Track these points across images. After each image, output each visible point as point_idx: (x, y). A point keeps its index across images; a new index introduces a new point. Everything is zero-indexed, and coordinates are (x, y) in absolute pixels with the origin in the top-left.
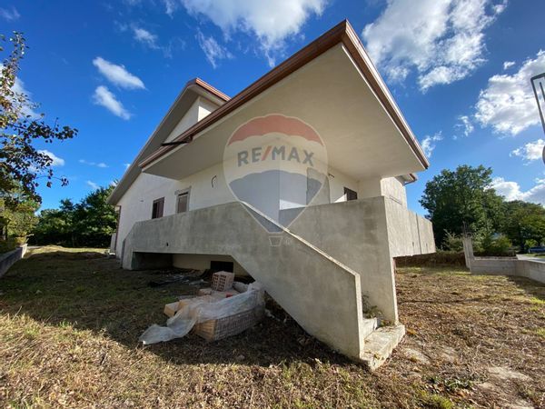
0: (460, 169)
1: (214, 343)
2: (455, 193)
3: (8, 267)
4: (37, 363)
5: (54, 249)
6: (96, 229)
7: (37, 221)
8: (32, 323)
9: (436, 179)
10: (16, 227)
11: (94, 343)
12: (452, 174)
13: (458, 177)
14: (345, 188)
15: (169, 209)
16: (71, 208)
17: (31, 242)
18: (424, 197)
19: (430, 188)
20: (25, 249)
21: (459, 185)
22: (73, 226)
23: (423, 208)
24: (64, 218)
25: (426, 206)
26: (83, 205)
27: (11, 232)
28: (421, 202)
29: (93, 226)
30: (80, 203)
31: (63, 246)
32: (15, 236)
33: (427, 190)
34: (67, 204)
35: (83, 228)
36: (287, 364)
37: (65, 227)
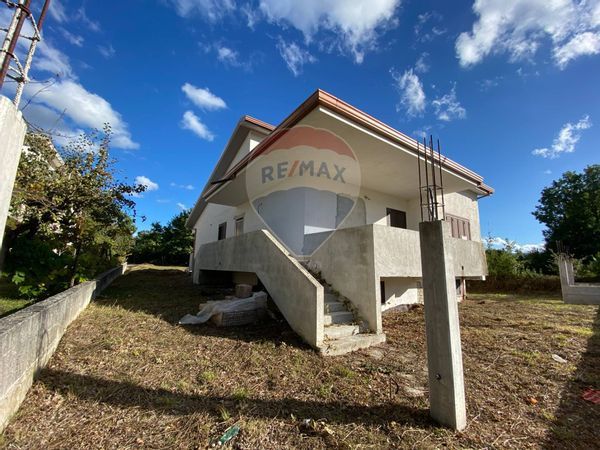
0: (589, 171)
1: (221, 328)
2: (582, 202)
3: (112, 280)
4: (122, 327)
5: (147, 266)
6: (180, 249)
7: (134, 243)
8: (123, 310)
9: (555, 184)
10: (117, 248)
11: (154, 321)
12: (577, 178)
13: (587, 181)
14: (387, 209)
15: (230, 232)
16: (160, 231)
17: (130, 261)
18: (540, 208)
19: (548, 197)
20: (125, 267)
21: (589, 191)
22: (161, 247)
23: (538, 221)
24: (155, 240)
25: (542, 219)
26: (170, 227)
27: (114, 253)
28: (536, 214)
29: (179, 246)
30: (167, 226)
31: (155, 264)
32: (117, 255)
33: (543, 199)
34: (157, 226)
35: (170, 248)
36: (262, 343)
37: (156, 247)
